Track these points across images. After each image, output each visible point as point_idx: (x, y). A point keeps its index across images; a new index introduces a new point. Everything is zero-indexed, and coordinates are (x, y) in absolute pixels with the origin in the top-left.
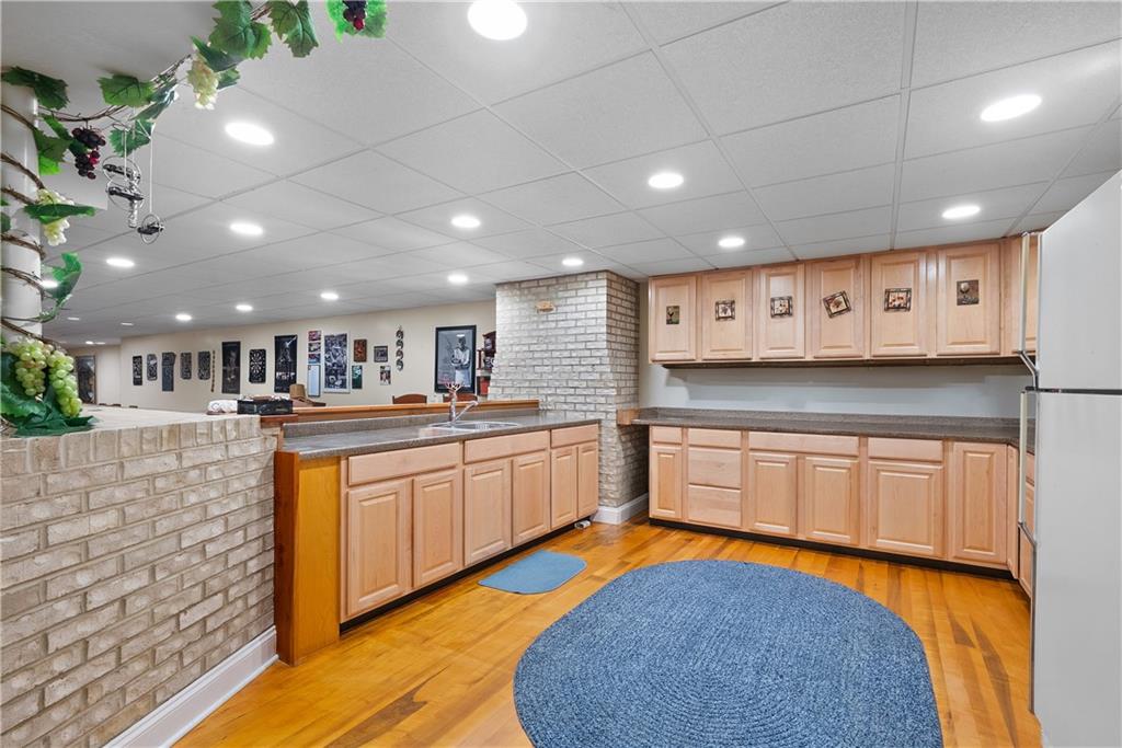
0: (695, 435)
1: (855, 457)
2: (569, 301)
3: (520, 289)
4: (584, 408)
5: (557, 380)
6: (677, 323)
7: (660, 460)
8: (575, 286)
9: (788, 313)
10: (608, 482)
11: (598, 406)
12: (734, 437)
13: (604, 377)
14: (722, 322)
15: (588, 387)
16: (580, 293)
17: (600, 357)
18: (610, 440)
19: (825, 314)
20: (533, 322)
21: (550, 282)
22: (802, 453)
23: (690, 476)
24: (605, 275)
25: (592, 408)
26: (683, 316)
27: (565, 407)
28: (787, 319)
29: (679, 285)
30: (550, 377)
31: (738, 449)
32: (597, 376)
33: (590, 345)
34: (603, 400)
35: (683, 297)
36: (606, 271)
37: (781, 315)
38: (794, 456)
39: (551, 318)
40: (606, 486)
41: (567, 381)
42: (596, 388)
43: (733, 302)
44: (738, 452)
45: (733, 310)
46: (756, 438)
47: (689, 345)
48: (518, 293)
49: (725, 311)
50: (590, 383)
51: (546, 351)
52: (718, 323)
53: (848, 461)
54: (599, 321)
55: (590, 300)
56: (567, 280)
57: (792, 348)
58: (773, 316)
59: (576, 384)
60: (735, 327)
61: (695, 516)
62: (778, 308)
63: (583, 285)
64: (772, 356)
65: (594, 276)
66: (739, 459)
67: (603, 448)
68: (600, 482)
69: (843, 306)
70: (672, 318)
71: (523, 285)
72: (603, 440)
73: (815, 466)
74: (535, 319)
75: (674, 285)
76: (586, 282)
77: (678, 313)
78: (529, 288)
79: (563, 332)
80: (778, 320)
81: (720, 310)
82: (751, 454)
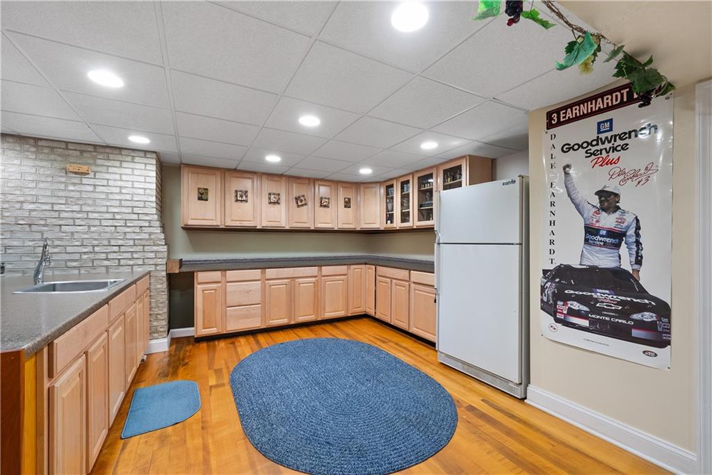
0: (231, 275)
1: (315, 277)
2: (111, 170)
3: (36, 146)
4: (131, 262)
5: (96, 239)
6: (207, 200)
7: (204, 296)
8: (120, 157)
9: (278, 203)
10: (157, 320)
11: (146, 261)
12: (256, 273)
13: (152, 237)
14: (239, 203)
15: (135, 245)
16: (124, 165)
17: (150, 221)
18: (159, 286)
19: (295, 205)
20: (61, 183)
21: (84, 148)
22: (293, 278)
23: (227, 302)
24: (154, 156)
25: (140, 262)
26: (211, 196)
27: (106, 263)
28: (277, 206)
29: (208, 174)
30: (86, 236)
31: (259, 280)
32: (147, 236)
33: (136, 210)
34: (152, 255)
35: (213, 184)
36: (155, 152)
37: (274, 203)
38: (289, 280)
39: (85, 181)
40: (155, 324)
41: (109, 240)
42: (144, 246)
43: (246, 192)
44: (260, 282)
45: (246, 197)
46: (270, 273)
47: (216, 215)
48: (33, 149)
49: (241, 196)
50: (137, 242)
51: (81, 211)
52: (236, 203)
53: (314, 279)
54: (147, 191)
55: (136, 172)
56: (108, 150)
57: (279, 222)
58: (270, 203)
59: (120, 242)
60: (247, 207)
61: (232, 327)
62: (273, 199)
63: (129, 159)
64: (269, 225)
65: (142, 154)
66: (260, 285)
67: (152, 294)
68: (150, 321)
69: (303, 203)
70: (203, 195)
71: (40, 143)
72: (152, 287)
73: (300, 284)
74: (63, 179)
75: (205, 174)
76: (133, 157)
77: (207, 193)
78: (52, 148)
79: (104, 197)
80: (271, 205)
81: (238, 196)
82: (267, 282)
